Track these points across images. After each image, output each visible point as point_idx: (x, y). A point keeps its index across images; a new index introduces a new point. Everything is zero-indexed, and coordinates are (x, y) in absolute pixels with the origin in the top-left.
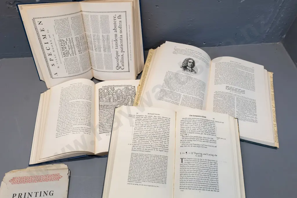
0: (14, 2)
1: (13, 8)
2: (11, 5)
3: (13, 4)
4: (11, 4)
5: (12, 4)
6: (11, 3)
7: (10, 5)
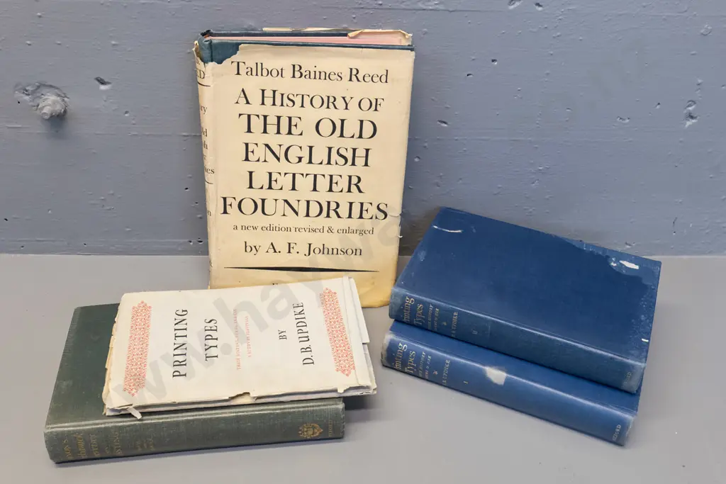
0: (39, 87)
1: (31, 104)
2: (28, 95)
3: (33, 92)
4: (27, 91)
5: (30, 92)
6: (27, 88)
7: (22, 95)
